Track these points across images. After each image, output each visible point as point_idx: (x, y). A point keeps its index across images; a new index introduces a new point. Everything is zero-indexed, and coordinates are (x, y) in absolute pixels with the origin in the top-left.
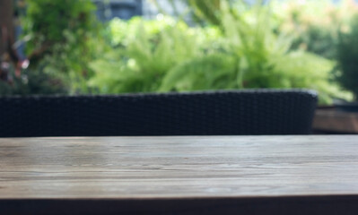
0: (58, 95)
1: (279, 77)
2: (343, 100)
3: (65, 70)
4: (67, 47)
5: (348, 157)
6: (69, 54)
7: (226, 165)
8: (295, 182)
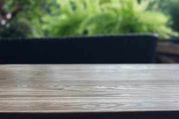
0: (20, 38)
1: (141, 24)
2: (174, 37)
3: (30, 19)
4: (31, 7)
5: (165, 81)
6: (32, 10)
7: (98, 87)
8: (131, 101)
